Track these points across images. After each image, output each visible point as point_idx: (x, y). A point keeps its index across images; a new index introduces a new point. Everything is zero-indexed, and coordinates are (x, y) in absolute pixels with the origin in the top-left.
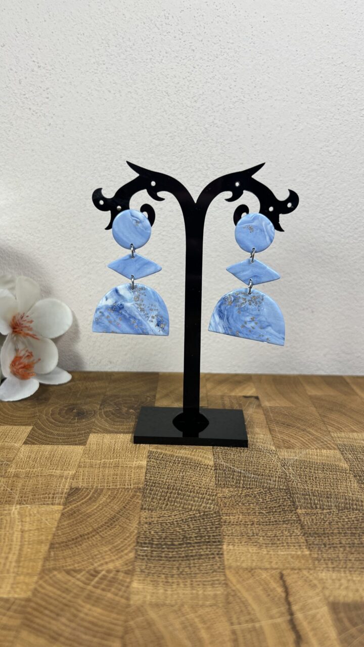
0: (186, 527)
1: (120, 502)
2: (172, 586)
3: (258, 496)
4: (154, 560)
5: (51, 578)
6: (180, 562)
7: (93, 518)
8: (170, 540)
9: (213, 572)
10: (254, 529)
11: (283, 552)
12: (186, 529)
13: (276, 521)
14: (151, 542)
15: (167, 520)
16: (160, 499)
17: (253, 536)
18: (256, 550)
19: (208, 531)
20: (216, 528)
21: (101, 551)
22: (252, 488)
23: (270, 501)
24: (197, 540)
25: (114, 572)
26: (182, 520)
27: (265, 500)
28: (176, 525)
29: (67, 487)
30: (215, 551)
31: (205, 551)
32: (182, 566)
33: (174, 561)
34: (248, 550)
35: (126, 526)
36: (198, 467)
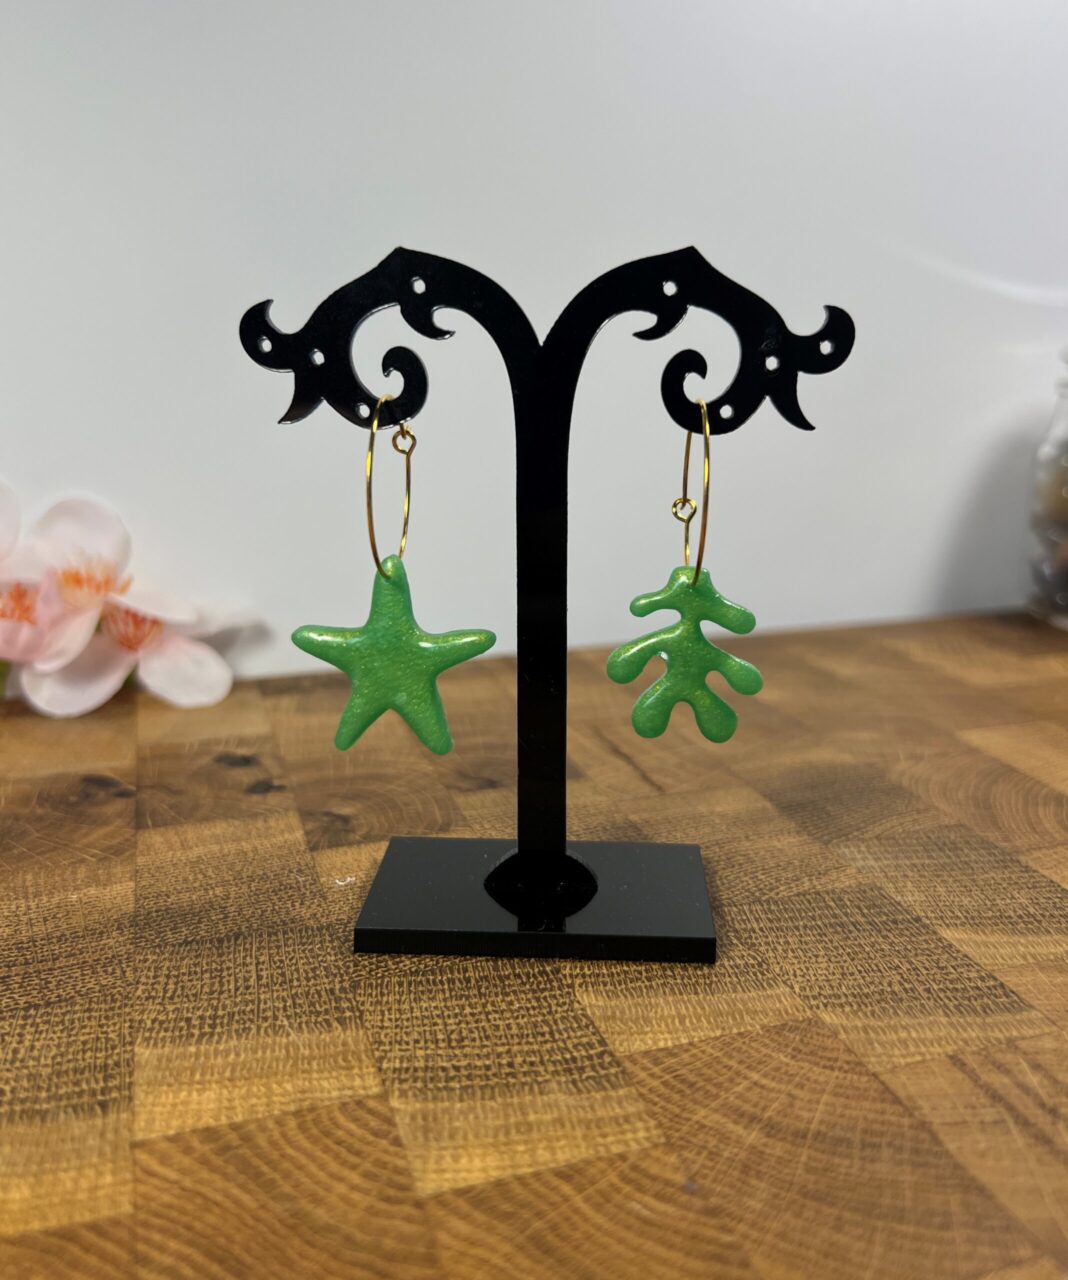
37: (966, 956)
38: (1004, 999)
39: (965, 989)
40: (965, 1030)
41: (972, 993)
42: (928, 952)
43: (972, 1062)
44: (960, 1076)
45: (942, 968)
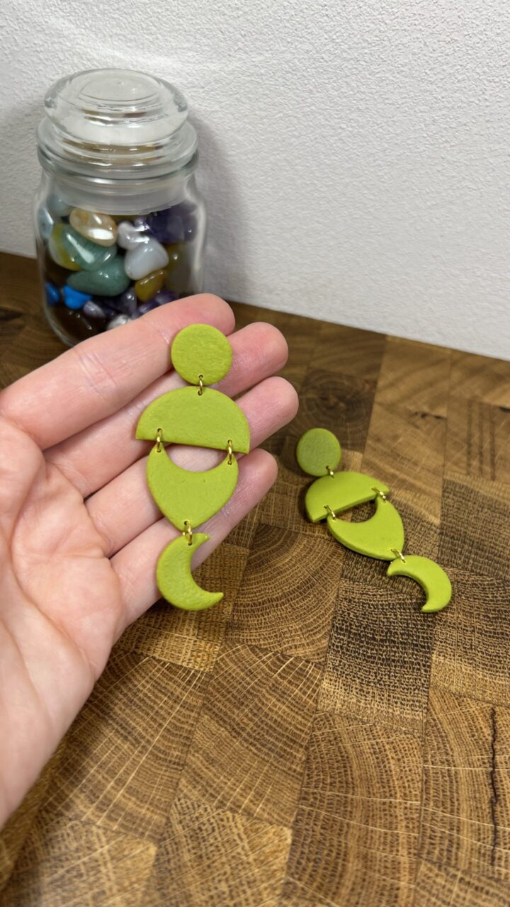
0: (393, 616)
1: (317, 559)
2: (365, 695)
3: (487, 590)
4: (350, 655)
5: (234, 653)
6: (379, 666)
7: (284, 577)
8: (372, 632)
9: (414, 690)
10: (473, 638)
11: (502, 680)
12: (391, 620)
13: (502, 634)
14: (349, 629)
15: (370, 601)
16: (366, 566)
17: (471, 649)
18: (470, 671)
19: (417, 629)
20: (429, 626)
21: (290, 629)
22: (482, 575)
23: (502, 601)
24: (402, 639)
25: (304, 662)
26: (390, 604)
27: (496, 597)
28: (380, 610)
29: (255, 520)
30: (422, 660)
31: (410, 658)
32: (381, 673)
33: (373, 663)
34: (461, 668)
35: (321, 598)
36: (418, 524)
37: (442, 508)
38: (450, 487)
39: (460, 497)
40: (478, 486)
41: (459, 495)
42: (455, 517)
43: (489, 476)
44: (498, 474)
45: (459, 509)
